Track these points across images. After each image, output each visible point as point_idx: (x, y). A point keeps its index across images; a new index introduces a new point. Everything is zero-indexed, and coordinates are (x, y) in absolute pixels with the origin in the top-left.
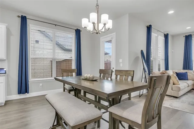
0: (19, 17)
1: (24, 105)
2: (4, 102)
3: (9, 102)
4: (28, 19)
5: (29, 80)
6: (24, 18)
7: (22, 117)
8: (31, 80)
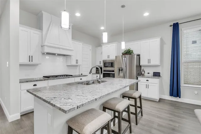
0: (171, 26)
1: (174, 108)
2: (158, 99)
3: (162, 100)
4: (180, 24)
5: (181, 85)
6: (176, 25)
7: (171, 119)
8: (183, 85)
